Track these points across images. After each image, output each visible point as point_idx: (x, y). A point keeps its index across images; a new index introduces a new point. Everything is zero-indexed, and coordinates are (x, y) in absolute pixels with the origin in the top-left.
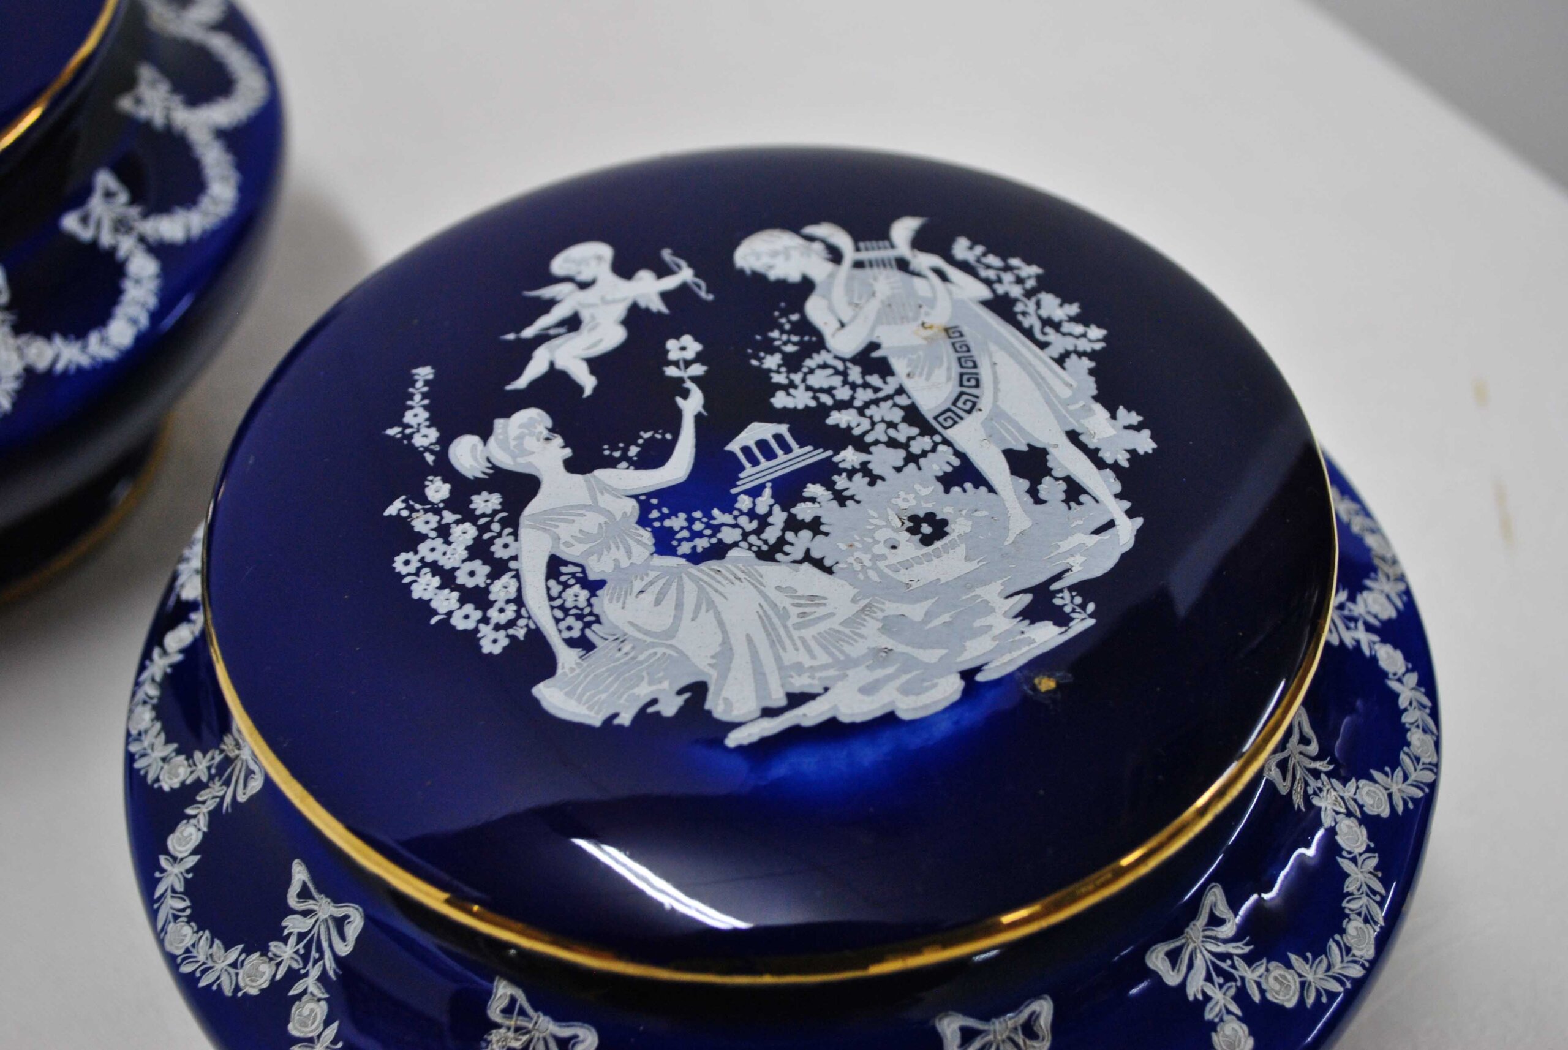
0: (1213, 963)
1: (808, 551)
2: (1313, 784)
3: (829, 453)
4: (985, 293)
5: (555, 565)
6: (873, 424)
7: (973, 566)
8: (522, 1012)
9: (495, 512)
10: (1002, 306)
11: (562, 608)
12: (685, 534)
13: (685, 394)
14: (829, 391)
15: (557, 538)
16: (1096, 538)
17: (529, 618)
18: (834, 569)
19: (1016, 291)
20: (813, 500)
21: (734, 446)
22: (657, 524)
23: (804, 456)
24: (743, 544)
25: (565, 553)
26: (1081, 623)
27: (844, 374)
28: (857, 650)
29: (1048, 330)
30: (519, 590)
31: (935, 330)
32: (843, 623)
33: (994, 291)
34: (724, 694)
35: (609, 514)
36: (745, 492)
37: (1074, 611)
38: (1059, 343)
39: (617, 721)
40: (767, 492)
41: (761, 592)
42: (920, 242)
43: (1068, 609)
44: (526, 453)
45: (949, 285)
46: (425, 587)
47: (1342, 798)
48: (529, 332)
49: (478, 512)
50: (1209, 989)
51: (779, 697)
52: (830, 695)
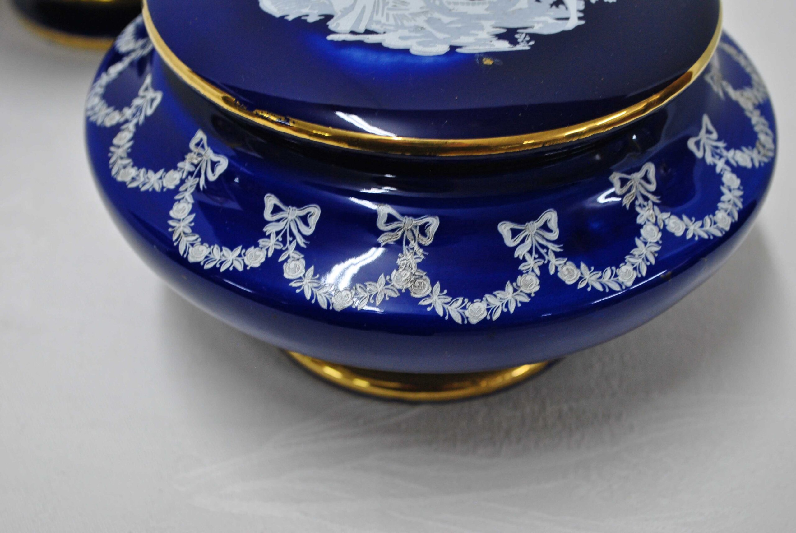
0: (536, 247)
2: (640, 200)
8: (203, 147)
39: (286, 18)
47: (656, 217)
50: (528, 257)
51: (362, 29)
52: (385, 35)
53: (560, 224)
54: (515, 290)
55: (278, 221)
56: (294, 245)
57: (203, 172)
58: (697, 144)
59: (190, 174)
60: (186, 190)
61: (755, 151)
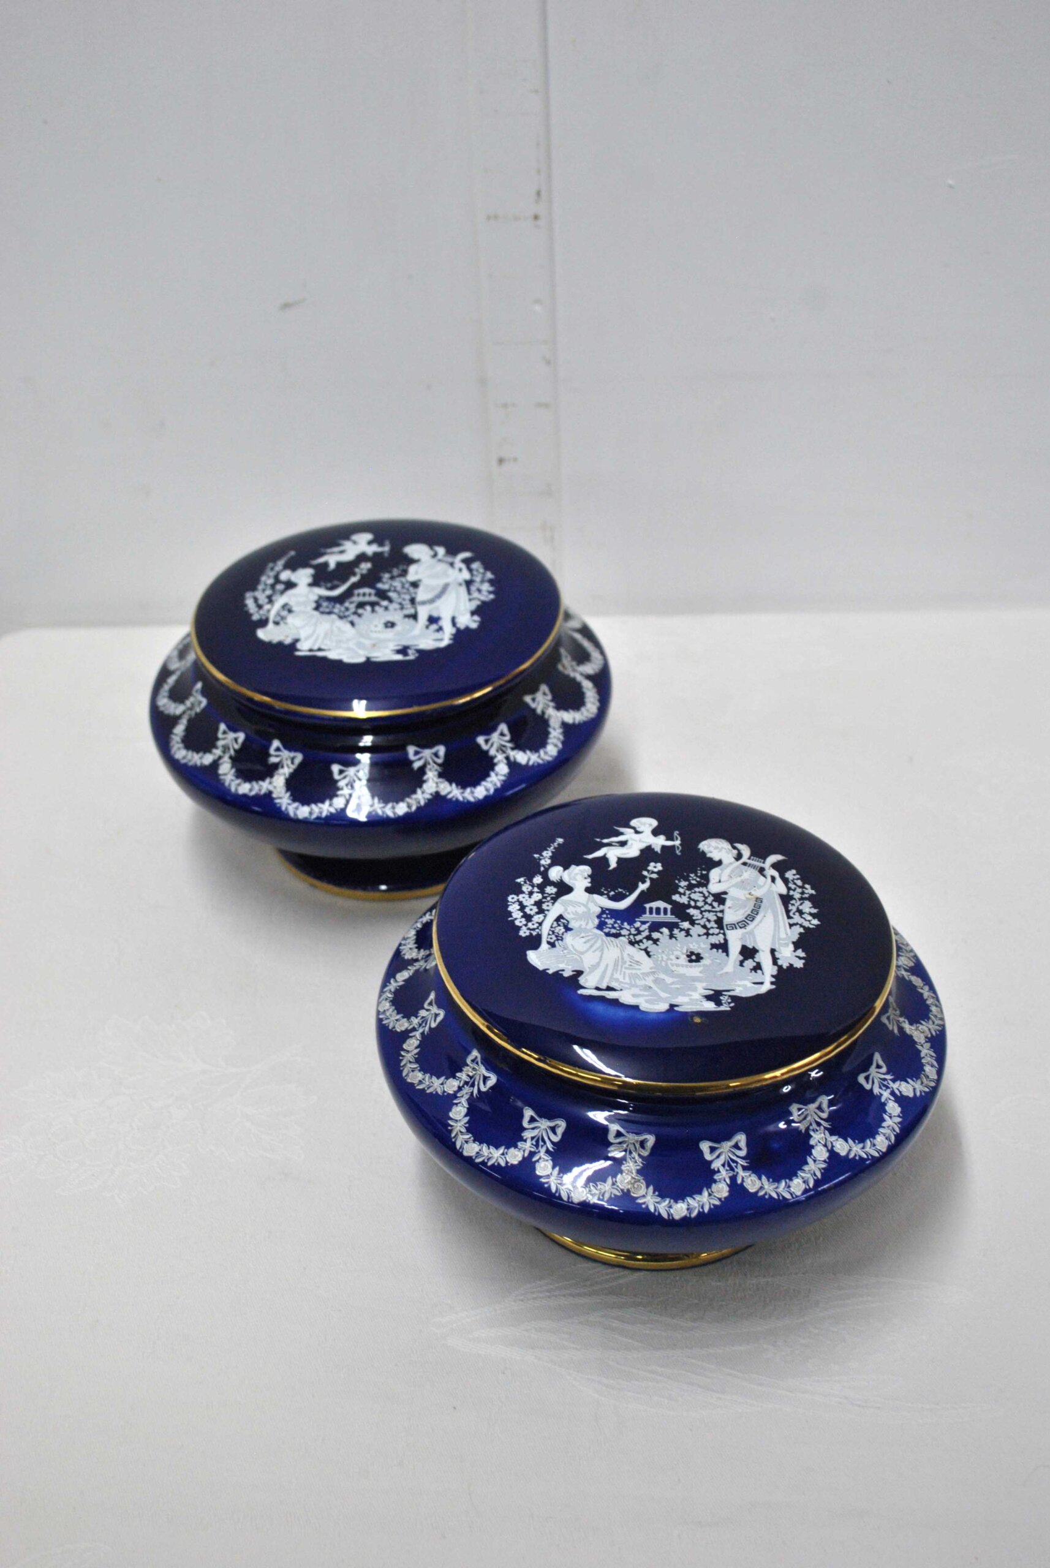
0: (728, 1162)
1: (647, 947)
2: (814, 1126)
3: (679, 921)
4: (784, 891)
5: (560, 918)
6: (703, 918)
7: (701, 975)
8: (477, 1063)
9: (552, 894)
10: (786, 900)
11: (553, 932)
12: (610, 926)
13: (644, 882)
14: (696, 901)
15: (566, 910)
16: (753, 985)
17: (541, 930)
18: (652, 957)
19: (797, 896)
20: (661, 933)
21: (648, 906)
22: (603, 919)
23: (670, 918)
24: (627, 937)
25: (566, 916)
26: (725, 1008)
27: (706, 898)
28: (639, 983)
29: (797, 914)
30: (543, 921)
31: (752, 897)
32: (641, 974)
33: (788, 892)
34: (587, 977)
35: (589, 910)
36: (640, 921)
37: (725, 1003)
38: (797, 918)
39: (547, 971)
40: (648, 925)
41: (622, 954)
42: (775, 866)
43: (723, 1002)
44: (575, 879)
45: (773, 884)
46: (514, 908)
47: (826, 1139)
48: (605, 841)
49: (546, 892)
50: (721, 1169)
51: (604, 986)
52: (621, 992)
53: (748, 1145)
54: (710, 1195)
55: (533, 1129)
56: (544, 1149)
57: (476, 1083)
58: (867, 1078)
59: (466, 1083)
60: (462, 1096)
61: (919, 1082)
